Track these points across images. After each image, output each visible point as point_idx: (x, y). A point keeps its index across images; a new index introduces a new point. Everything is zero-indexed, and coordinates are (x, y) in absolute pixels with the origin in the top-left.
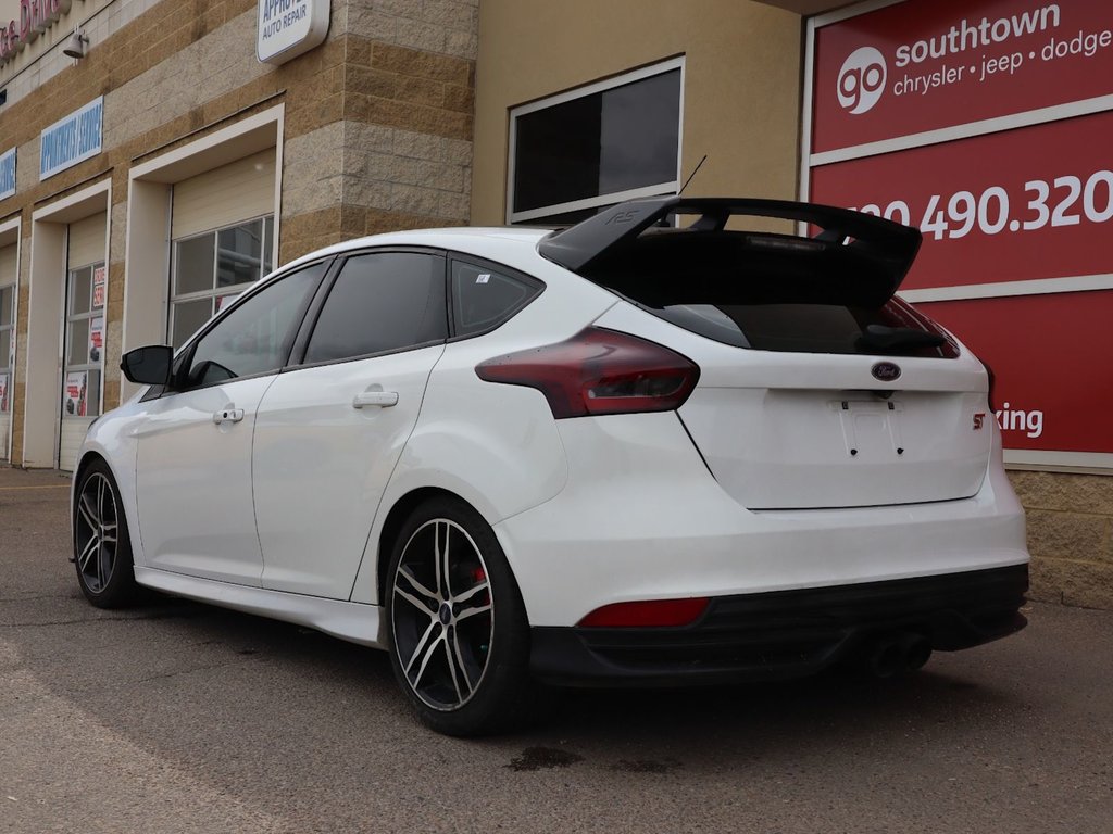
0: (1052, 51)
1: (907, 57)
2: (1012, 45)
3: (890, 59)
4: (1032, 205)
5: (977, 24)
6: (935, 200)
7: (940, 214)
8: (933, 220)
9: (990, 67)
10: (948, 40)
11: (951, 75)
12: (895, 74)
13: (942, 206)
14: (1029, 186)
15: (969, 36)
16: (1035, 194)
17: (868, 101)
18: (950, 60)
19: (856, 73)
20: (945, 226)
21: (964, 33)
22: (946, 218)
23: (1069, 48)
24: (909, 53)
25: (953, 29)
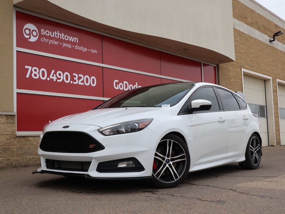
0: (77, 47)
1: (44, 32)
2: (68, 42)
3: (40, 32)
4: (75, 79)
5: (61, 34)
6: (53, 71)
7: (55, 75)
8: (53, 76)
9: (64, 45)
10: (55, 34)
11: (56, 43)
12: (41, 36)
13: (55, 73)
14: (74, 74)
15: (60, 35)
16: (75, 76)
17: (33, 39)
18: (56, 39)
19: (30, 30)
20: (56, 78)
21: (58, 34)
22: (56, 76)
23: (80, 48)
24: (45, 32)
25: (56, 32)
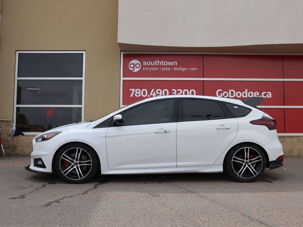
0: (176, 69)
1: (146, 64)
2: (168, 66)
3: (142, 64)
4: (173, 93)
5: (161, 61)
6: (153, 90)
7: (154, 93)
8: (153, 93)
9: (164, 69)
10: (155, 63)
11: (156, 69)
12: (143, 66)
13: (155, 91)
14: (173, 90)
15: (159, 63)
16: (174, 91)
17: (136, 70)
18: (155, 66)
19: (134, 64)
20: (156, 95)
21: (158, 62)
22: (156, 93)
23: (179, 69)
24: (146, 63)
25: (156, 61)
